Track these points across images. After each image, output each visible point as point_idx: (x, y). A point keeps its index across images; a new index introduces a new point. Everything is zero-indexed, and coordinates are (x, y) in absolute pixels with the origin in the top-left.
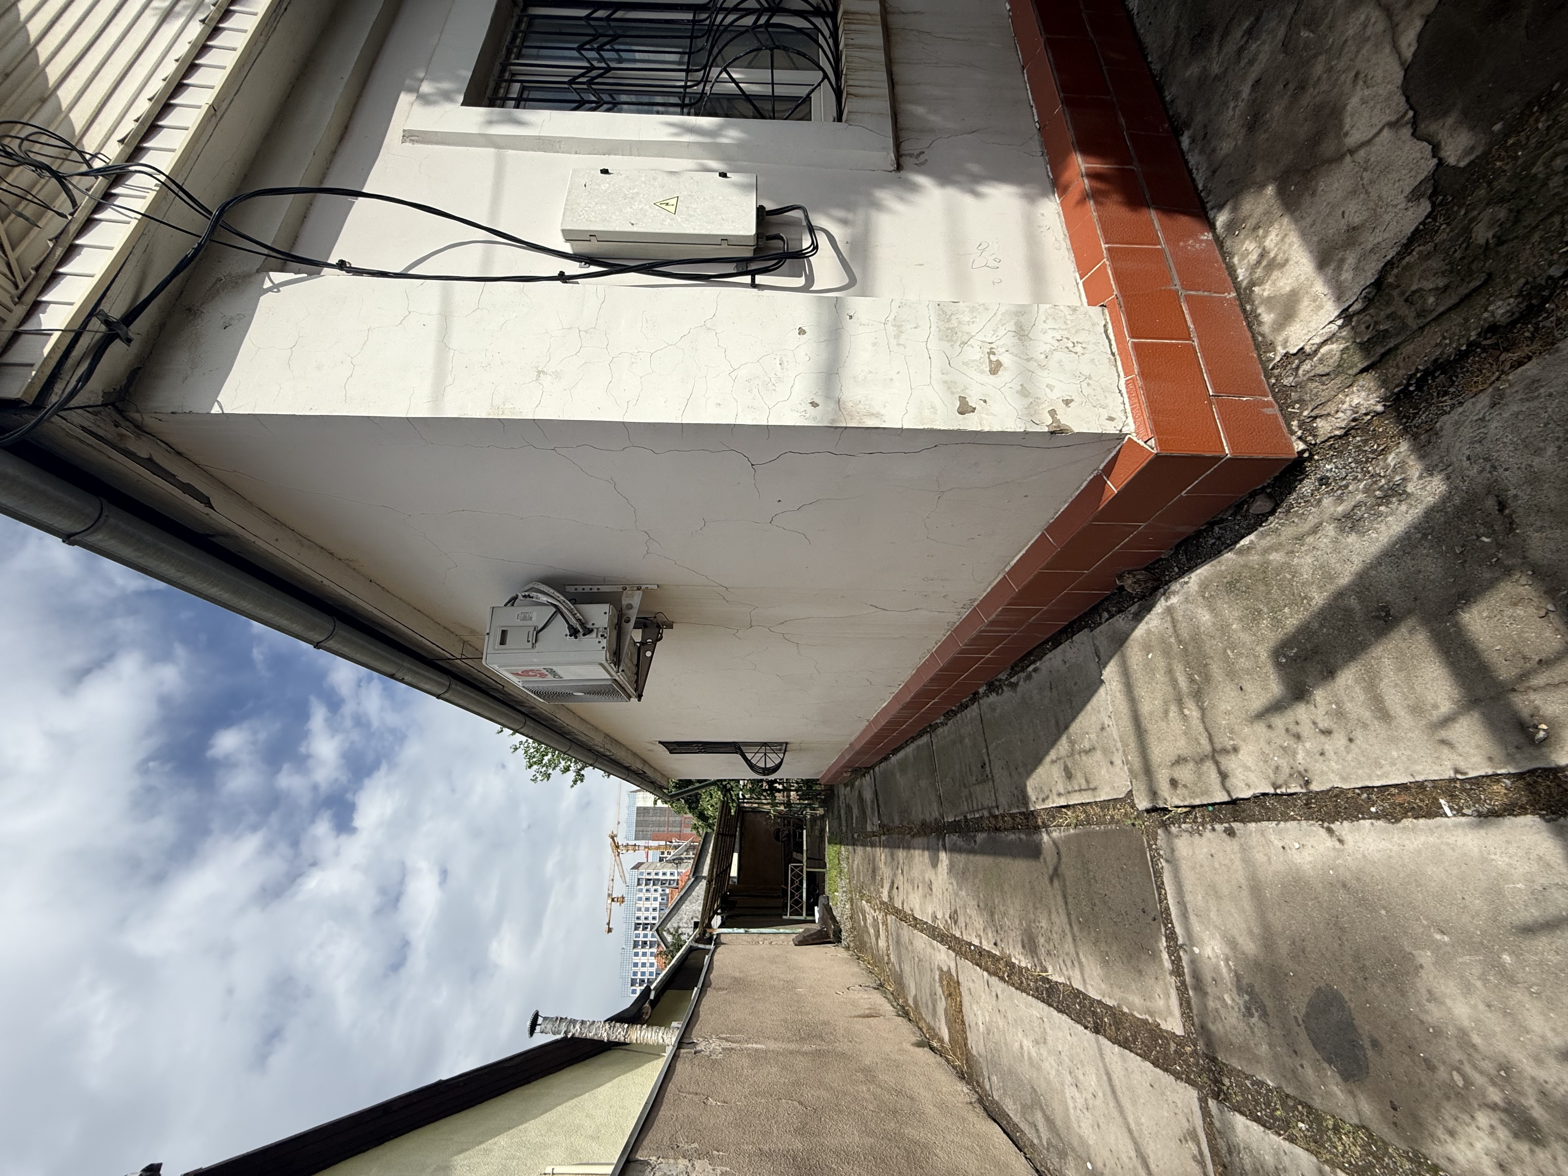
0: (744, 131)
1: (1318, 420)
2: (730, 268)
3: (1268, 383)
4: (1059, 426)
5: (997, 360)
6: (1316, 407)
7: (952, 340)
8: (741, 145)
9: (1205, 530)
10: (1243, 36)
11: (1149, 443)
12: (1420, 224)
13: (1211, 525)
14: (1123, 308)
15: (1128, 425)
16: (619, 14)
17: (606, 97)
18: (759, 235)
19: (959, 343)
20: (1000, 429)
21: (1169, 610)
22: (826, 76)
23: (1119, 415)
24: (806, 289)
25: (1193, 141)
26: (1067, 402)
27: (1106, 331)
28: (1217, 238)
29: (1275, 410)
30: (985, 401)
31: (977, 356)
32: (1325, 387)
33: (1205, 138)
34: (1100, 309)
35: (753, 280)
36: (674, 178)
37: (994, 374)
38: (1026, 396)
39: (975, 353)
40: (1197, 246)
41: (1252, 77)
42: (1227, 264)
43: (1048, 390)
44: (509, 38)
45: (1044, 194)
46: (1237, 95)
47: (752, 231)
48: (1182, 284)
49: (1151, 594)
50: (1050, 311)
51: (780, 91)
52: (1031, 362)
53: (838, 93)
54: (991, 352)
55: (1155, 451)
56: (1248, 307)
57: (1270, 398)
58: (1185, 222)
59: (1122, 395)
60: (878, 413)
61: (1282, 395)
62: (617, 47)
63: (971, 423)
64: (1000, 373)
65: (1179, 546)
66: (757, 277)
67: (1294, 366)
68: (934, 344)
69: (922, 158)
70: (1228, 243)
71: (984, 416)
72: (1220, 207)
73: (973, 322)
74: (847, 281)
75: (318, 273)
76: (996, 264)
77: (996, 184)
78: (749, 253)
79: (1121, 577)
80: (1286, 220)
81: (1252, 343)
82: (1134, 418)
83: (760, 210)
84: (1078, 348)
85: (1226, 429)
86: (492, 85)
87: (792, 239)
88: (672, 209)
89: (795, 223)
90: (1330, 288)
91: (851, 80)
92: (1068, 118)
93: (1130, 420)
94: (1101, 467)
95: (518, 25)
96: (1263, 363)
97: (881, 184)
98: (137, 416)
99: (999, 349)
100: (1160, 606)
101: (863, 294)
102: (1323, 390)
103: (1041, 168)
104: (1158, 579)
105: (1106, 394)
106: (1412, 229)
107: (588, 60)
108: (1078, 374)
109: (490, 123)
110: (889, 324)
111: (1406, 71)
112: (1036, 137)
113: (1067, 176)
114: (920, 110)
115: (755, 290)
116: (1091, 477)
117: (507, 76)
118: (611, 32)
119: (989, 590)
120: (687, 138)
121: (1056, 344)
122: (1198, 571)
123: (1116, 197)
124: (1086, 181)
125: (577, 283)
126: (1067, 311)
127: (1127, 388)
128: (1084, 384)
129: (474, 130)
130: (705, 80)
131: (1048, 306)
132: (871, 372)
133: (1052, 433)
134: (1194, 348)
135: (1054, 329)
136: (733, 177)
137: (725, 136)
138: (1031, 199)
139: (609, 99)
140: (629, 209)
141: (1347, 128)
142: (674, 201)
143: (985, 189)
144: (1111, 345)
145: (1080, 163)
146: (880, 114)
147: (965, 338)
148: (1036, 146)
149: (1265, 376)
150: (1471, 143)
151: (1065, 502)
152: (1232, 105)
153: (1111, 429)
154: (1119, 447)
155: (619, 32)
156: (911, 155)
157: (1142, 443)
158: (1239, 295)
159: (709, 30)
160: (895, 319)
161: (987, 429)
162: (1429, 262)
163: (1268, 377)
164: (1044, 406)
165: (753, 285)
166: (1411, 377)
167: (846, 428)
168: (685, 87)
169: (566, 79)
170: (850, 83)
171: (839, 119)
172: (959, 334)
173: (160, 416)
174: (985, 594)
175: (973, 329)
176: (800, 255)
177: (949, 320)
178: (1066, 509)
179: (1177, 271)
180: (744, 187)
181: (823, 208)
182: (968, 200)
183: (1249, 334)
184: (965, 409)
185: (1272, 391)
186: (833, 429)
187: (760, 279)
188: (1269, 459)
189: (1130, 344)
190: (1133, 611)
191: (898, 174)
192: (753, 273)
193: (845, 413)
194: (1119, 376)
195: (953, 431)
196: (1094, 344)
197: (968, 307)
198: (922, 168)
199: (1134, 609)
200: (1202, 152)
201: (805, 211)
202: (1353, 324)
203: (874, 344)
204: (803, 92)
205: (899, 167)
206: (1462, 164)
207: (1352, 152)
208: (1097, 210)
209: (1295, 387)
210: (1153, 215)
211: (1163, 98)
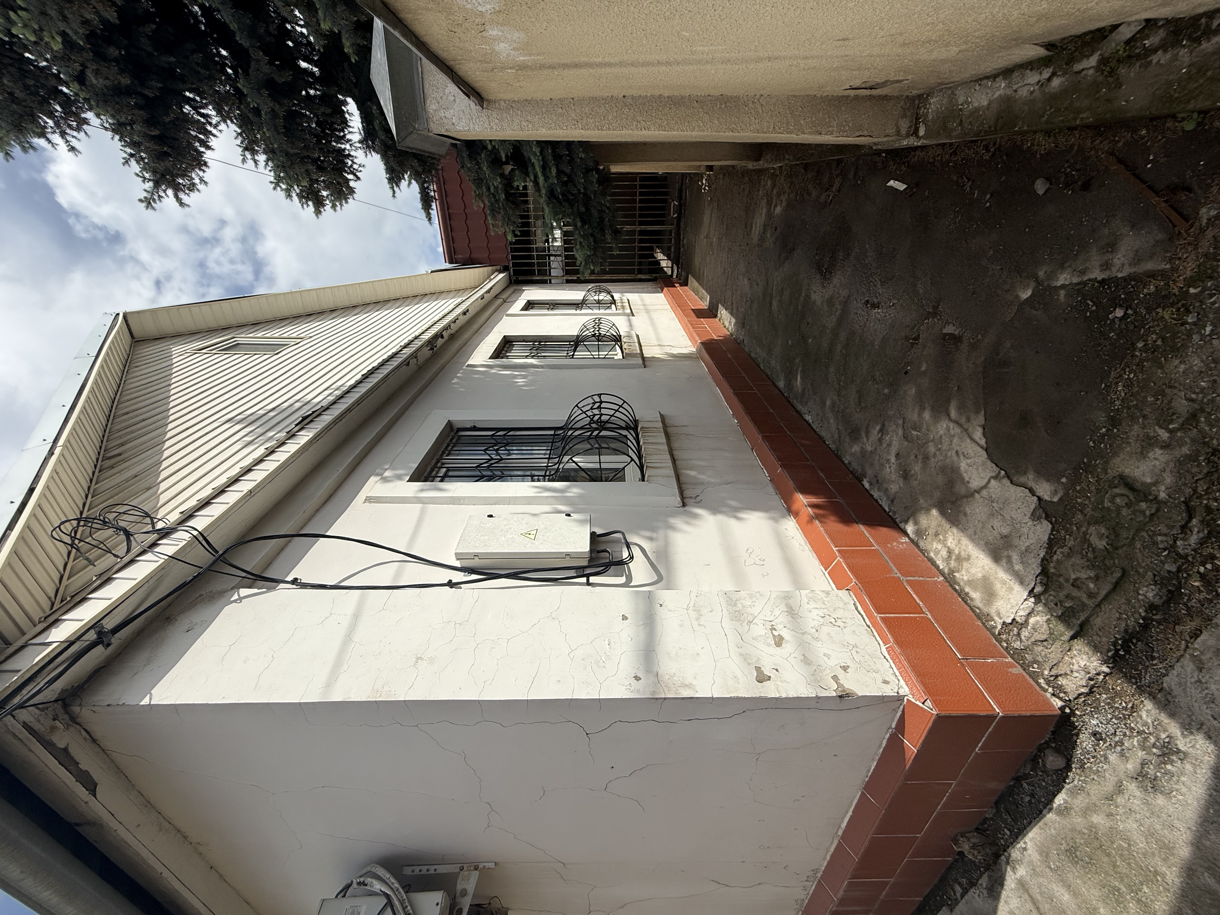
0: (582, 489)
1: (1060, 678)
2: (572, 573)
3: (1002, 646)
4: (844, 691)
5: (779, 635)
6: (1052, 668)
7: (740, 620)
8: (580, 496)
9: (1014, 786)
10: (878, 433)
11: (926, 703)
12: (1050, 535)
13: (1018, 779)
14: (863, 591)
15: (902, 687)
16: (511, 433)
17: (496, 473)
18: (591, 550)
19: (746, 622)
20: (795, 696)
21: (1022, 884)
22: (632, 460)
23: (891, 679)
24: (626, 585)
25: (871, 484)
26: (845, 668)
27: (857, 609)
28: (912, 540)
29: (1017, 670)
30: (777, 670)
31: (763, 632)
32: (1050, 651)
33: (877, 481)
34: (847, 592)
35: (588, 580)
36: (536, 518)
37: (779, 646)
38: (809, 664)
39: (760, 630)
40: (901, 546)
41: (893, 452)
42: (926, 557)
43: (825, 658)
44: (444, 446)
45: (783, 517)
46: (888, 461)
47: (587, 549)
48: (901, 573)
49: (995, 863)
50: (810, 595)
51: (603, 466)
52: (805, 636)
53: (641, 467)
54: (773, 629)
55: (934, 712)
56: (957, 587)
57: (1010, 659)
58: (884, 531)
59: (888, 661)
60: (691, 684)
61: (1018, 655)
62: (508, 448)
63: (770, 690)
64: (783, 645)
65: (997, 803)
66: (590, 578)
67: (1015, 633)
68: (726, 623)
69: (698, 499)
70: (921, 544)
71: (779, 683)
72: (906, 521)
73: (754, 606)
74: (655, 578)
75: (274, 588)
76: (763, 563)
77: (748, 511)
78: (585, 563)
79: (956, 841)
80: (955, 530)
81: (973, 615)
82: (905, 681)
83: (593, 535)
84: (839, 623)
85: (987, 689)
86: (429, 469)
87: (615, 552)
88: (532, 537)
89: (617, 541)
90: (1011, 576)
91: (647, 460)
92: (787, 474)
93: (902, 682)
94: (894, 726)
95: (451, 440)
96: (991, 629)
97: (673, 515)
98: (76, 709)
99: (779, 626)
100: (1011, 880)
101: (668, 588)
102: (1050, 654)
103: (777, 501)
104: (994, 843)
105: (874, 660)
106: (1047, 537)
107: (489, 455)
108: (845, 644)
109: (422, 490)
110: (691, 609)
111: (986, 450)
112: (770, 485)
113: (795, 507)
114: (693, 473)
115: (589, 587)
116: (888, 735)
117: (439, 465)
118: (505, 442)
119: (828, 858)
120: (546, 494)
121: (822, 620)
122: (1031, 835)
123: (832, 518)
124: (809, 509)
125: (461, 588)
126: (823, 595)
127: (889, 654)
128: (854, 653)
129: (411, 495)
130: (560, 463)
131: (807, 591)
132: (681, 649)
133: (840, 697)
134: (930, 620)
135: (817, 608)
136: (574, 516)
137: (570, 492)
138: (775, 520)
139: (499, 473)
140: (503, 538)
141: (967, 479)
142: (534, 532)
143: (742, 515)
144: (864, 619)
145: (802, 500)
146: (668, 476)
147: (750, 618)
148: (770, 489)
149: (996, 641)
150: (1053, 488)
151: (873, 760)
152: (887, 466)
153: (889, 691)
154: (902, 707)
155: (510, 441)
156: (691, 498)
157: (921, 705)
158: (945, 578)
159: (563, 439)
160: (694, 606)
161: (784, 696)
162: (1073, 559)
163: (1000, 641)
164: (826, 672)
165: (588, 584)
166: (1115, 644)
167: (665, 699)
168: (547, 466)
169: (475, 465)
170: (648, 461)
171: (643, 480)
172: (745, 615)
173: (95, 709)
174: (826, 863)
175: (755, 611)
176: (621, 563)
177: (735, 605)
178: (876, 766)
179: (893, 564)
180: (582, 522)
181: (636, 530)
182: (733, 522)
183: (968, 608)
184: (762, 678)
185: (1009, 653)
186: (654, 700)
187: (592, 579)
188: (1037, 716)
189: (878, 618)
190: (984, 885)
191: (685, 509)
192: (588, 576)
193: (663, 685)
194: (879, 644)
195: (755, 698)
196: (851, 618)
197: (748, 594)
198: (699, 504)
199: (984, 881)
200: (879, 490)
201: (623, 534)
202: (1043, 601)
203: (681, 626)
204: (621, 466)
205: (684, 505)
206: (1055, 499)
207: (978, 491)
208: (823, 527)
209: (1026, 649)
210: (862, 527)
211: (843, 462)
